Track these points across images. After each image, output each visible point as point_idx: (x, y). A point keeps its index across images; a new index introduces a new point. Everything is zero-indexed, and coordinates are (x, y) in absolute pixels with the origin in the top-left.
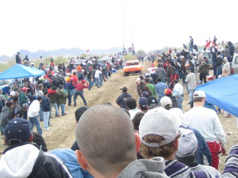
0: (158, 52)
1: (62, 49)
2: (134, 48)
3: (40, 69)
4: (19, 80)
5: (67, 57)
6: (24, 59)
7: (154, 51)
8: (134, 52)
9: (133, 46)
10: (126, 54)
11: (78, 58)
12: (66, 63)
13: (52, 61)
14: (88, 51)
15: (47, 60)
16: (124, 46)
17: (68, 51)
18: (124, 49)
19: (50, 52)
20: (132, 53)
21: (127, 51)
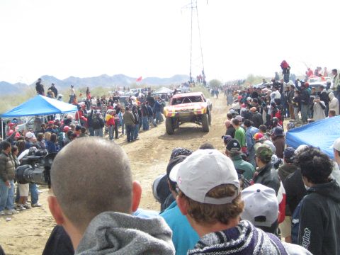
0: (240, 83)
1: (103, 77)
2: (204, 77)
4: (40, 118)
5: (109, 88)
6: (49, 89)
7: (233, 82)
8: (205, 83)
9: (203, 73)
10: (194, 86)
11: (124, 89)
13: (88, 92)
14: (140, 79)
15: (81, 90)
16: (191, 74)
17: (110, 79)
18: (191, 78)
19: (85, 80)
20: (202, 84)
21: (195, 81)
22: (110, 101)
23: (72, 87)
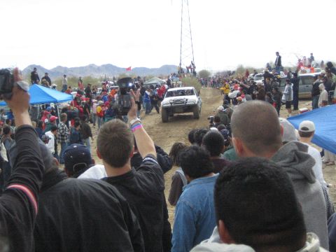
0: (229, 73)
1: (91, 67)
6: (43, 78)
8: (195, 73)
10: (184, 76)
11: (114, 78)
17: (99, 69)
18: (181, 69)
19: (72, 70)
21: (185, 72)
23: (65, 76)
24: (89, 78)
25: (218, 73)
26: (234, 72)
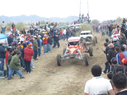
0: (112, 21)
2: (89, 17)
3: (2, 33)
5: (27, 23)
7: (108, 21)
8: (89, 21)
9: (88, 15)
11: (37, 24)
12: (27, 29)
13: (13, 26)
15: (9, 25)
19: (11, 18)
20: (87, 22)
22: (28, 32)
23: (3, 22)
24: (21, 23)
25: (105, 21)
26: (115, 21)
